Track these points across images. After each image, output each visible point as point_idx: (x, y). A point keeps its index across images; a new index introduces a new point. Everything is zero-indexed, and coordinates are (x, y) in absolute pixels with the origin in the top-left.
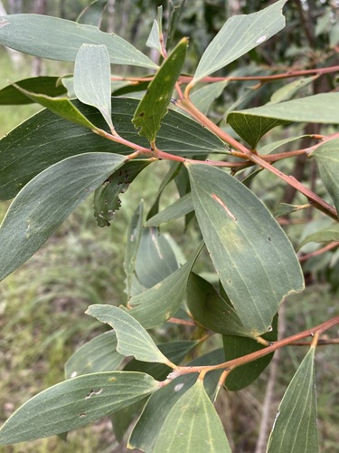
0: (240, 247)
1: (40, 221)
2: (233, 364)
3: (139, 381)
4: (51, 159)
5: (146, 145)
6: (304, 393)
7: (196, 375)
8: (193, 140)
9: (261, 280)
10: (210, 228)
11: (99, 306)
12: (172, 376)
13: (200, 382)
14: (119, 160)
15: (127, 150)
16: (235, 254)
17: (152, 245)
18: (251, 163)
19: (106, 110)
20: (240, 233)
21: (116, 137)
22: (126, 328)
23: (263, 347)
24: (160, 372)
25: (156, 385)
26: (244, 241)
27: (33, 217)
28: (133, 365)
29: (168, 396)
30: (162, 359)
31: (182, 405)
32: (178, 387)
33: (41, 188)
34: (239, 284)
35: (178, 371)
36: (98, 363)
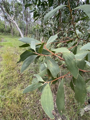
0: (52, 67)
1: (27, 64)
2: (52, 81)
3: (40, 84)
4: (28, 56)
5: (40, 54)
6: (62, 85)
7: (48, 83)
8: (46, 52)
9: (55, 71)
10: (49, 64)
11: (35, 74)
12: (45, 83)
13: (48, 84)
14: (37, 56)
15: (38, 55)
16: (52, 68)
17: (42, 65)
18: (54, 55)
19: (35, 50)
20: (52, 65)
21: (36, 53)
22: (39, 77)
23: (56, 79)
24: (43, 83)
25: (43, 84)
26: (53, 66)
27: (26, 64)
28: (40, 82)
29: (45, 85)
30: (43, 81)
31: (46, 87)
32: (46, 84)
33: (27, 60)
34: (52, 71)
35: (45, 82)
36: (36, 81)
